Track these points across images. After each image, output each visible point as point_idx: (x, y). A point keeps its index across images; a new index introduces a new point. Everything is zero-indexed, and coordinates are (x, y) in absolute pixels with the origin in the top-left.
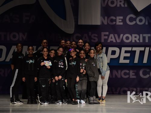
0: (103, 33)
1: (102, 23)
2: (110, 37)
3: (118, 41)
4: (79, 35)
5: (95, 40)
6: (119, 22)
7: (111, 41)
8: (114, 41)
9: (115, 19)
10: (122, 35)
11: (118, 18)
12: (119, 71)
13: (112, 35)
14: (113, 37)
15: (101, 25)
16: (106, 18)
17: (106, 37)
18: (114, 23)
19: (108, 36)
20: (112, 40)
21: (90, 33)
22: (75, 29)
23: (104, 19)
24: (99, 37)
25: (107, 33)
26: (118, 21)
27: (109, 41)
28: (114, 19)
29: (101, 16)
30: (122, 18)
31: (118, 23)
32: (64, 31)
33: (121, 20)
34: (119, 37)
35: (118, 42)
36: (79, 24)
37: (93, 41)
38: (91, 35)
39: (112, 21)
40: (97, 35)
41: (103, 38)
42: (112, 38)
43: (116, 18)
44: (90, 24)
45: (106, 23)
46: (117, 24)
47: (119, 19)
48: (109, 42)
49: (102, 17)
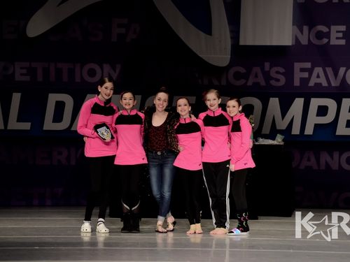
0: (297, 66)
1: (297, 40)
2: (315, 74)
3: (335, 83)
4: (242, 70)
5: (278, 80)
6: (337, 38)
7: (316, 84)
8: (325, 84)
9: (328, 30)
10: (342, 70)
11: (334, 28)
12: (336, 155)
13: (318, 70)
14: (322, 74)
15: (293, 46)
16: (306, 28)
17: (306, 75)
18: (325, 41)
19: (310, 71)
20: (318, 81)
21: (267, 65)
22: (231, 55)
23: (302, 31)
24: (289, 74)
25: (308, 65)
26: (334, 35)
27: (311, 84)
28: (325, 31)
29: (293, 25)
30: (343, 28)
31: (334, 42)
32: (206, 60)
33: (341, 35)
34: (336, 74)
35: (333, 85)
36: (242, 43)
37: (273, 83)
38: (270, 69)
39: (320, 35)
40: (282, 70)
41: (298, 76)
42: (318, 77)
43: (330, 29)
44: (268, 44)
45: (304, 41)
46: (331, 44)
47: (338, 32)
48: (311, 87)
49: (295, 27)
